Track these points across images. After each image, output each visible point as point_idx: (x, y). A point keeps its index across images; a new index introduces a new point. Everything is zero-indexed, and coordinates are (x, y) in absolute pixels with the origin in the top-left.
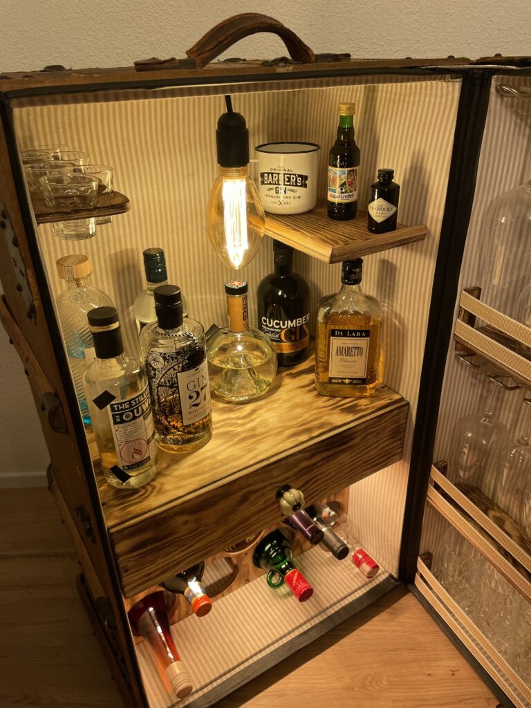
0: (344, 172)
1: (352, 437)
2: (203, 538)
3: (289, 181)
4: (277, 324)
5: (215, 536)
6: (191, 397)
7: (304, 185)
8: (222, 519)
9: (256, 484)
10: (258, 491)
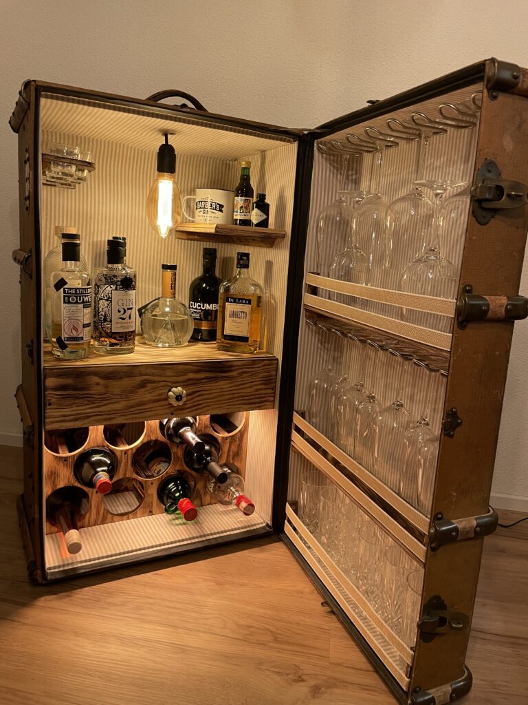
0: (242, 200)
1: (230, 369)
3: (211, 206)
4: (199, 306)
5: (118, 406)
6: (119, 311)
7: (221, 211)
8: (125, 394)
9: (153, 375)
10: (154, 382)
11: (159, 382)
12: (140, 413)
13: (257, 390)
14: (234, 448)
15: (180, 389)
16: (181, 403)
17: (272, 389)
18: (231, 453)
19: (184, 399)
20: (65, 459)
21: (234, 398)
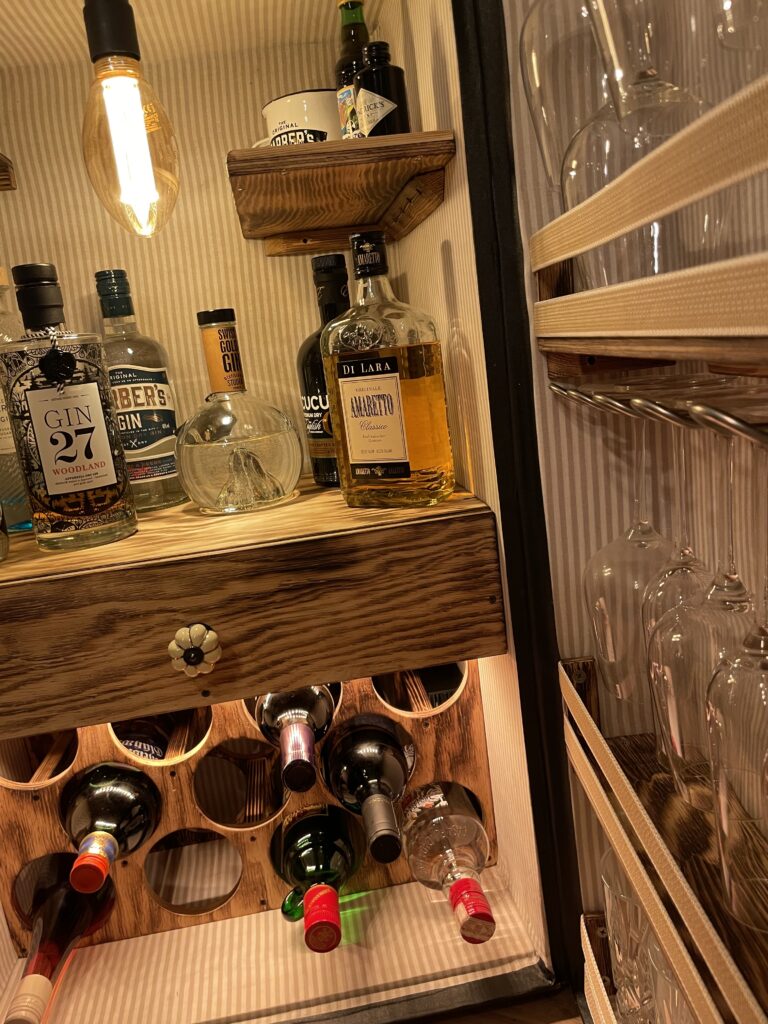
2: (24, 683)
5: (50, 687)
6: (54, 442)
8: (62, 655)
9: (126, 599)
10: (134, 616)
11: (148, 614)
12: (113, 699)
13: (445, 607)
14: (450, 744)
15: (198, 629)
16: (204, 669)
17: (492, 600)
18: (445, 757)
19: (211, 658)
20: (36, 796)
21: (379, 635)
